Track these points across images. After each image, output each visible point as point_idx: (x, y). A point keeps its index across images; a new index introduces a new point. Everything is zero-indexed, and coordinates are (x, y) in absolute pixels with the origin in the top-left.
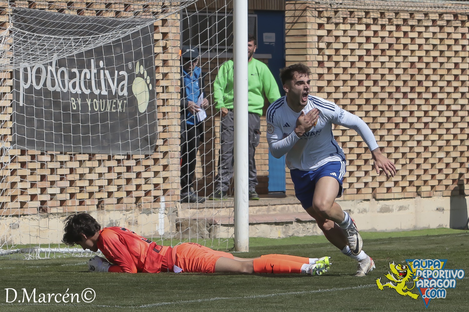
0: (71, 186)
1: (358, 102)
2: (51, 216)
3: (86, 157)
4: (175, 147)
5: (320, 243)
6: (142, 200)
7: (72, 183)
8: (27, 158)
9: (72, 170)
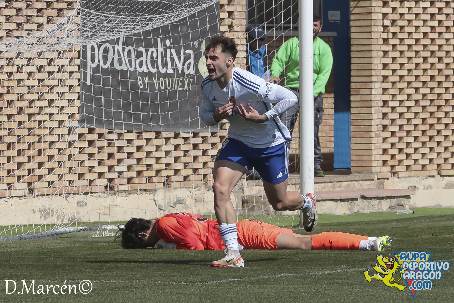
0: (138, 163)
1: (423, 79)
2: (118, 193)
3: (153, 135)
5: (385, 219)
6: (209, 177)
7: (139, 160)
8: (94, 137)
9: (139, 148)
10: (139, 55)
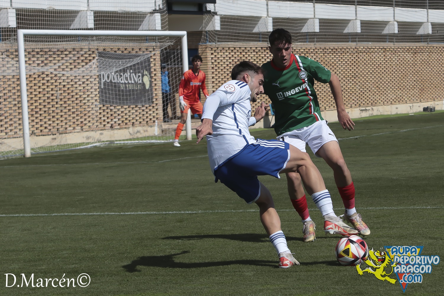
2: (115, 130)
3: (127, 107)
4: (160, 101)
6: (149, 122)
7: (122, 117)
8: (105, 108)
9: (122, 112)
10: (121, 76)
